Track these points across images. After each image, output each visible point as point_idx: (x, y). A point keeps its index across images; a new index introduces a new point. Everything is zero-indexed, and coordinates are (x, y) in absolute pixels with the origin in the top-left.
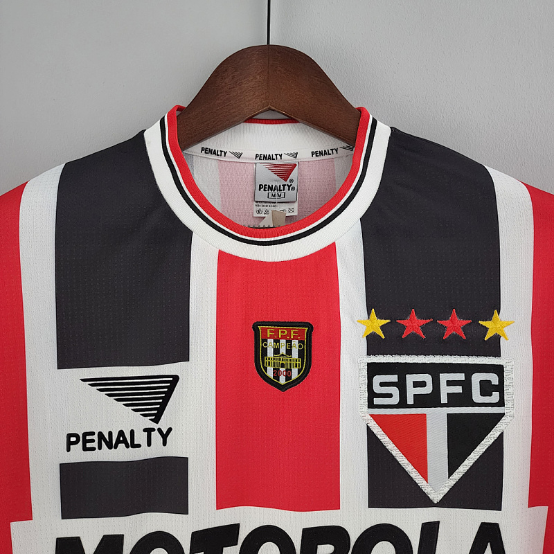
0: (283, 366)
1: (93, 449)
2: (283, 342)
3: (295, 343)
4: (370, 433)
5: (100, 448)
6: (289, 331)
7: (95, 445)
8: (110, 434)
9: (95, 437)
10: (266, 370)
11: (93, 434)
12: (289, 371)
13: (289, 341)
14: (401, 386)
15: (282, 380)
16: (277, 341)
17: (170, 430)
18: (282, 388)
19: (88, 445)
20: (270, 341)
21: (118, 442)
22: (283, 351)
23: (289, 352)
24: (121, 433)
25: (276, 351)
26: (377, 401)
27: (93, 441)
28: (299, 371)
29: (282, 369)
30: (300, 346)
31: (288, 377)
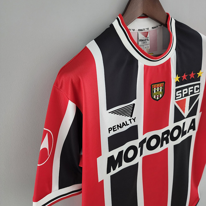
0: (158, 94)
1: (116, 130)
2: (158, 88)
3: (161, 87)
4: (175, 106)
5: (118, 129)
6: (159, 85)
7: (117, 129)
8: (120, 124)
9: (116, 127)
10: (154, 96)
11: (115, 126)
12: (159, 96)
13: (159, 88)
14: (182, 93)
15: (158, 98)
16: (156, 88)
17: (135, 118)
18: (157, 100)
19: (115, 130)
20: (155, 88)
21: (123, 125)
22: (158, 90)
23: (159, 90)
24: (123, 123)
25: (156, 91)
26: (177, 98)
27: (116, 128)
28: (162, 95)
29: (158, 95)
30: (162, 88)
31: (159, 97)
